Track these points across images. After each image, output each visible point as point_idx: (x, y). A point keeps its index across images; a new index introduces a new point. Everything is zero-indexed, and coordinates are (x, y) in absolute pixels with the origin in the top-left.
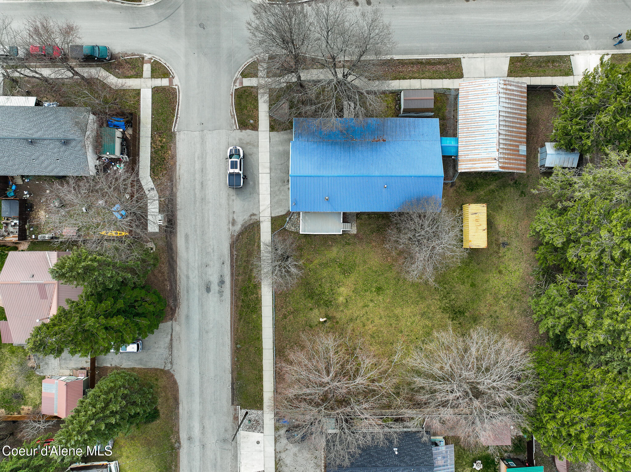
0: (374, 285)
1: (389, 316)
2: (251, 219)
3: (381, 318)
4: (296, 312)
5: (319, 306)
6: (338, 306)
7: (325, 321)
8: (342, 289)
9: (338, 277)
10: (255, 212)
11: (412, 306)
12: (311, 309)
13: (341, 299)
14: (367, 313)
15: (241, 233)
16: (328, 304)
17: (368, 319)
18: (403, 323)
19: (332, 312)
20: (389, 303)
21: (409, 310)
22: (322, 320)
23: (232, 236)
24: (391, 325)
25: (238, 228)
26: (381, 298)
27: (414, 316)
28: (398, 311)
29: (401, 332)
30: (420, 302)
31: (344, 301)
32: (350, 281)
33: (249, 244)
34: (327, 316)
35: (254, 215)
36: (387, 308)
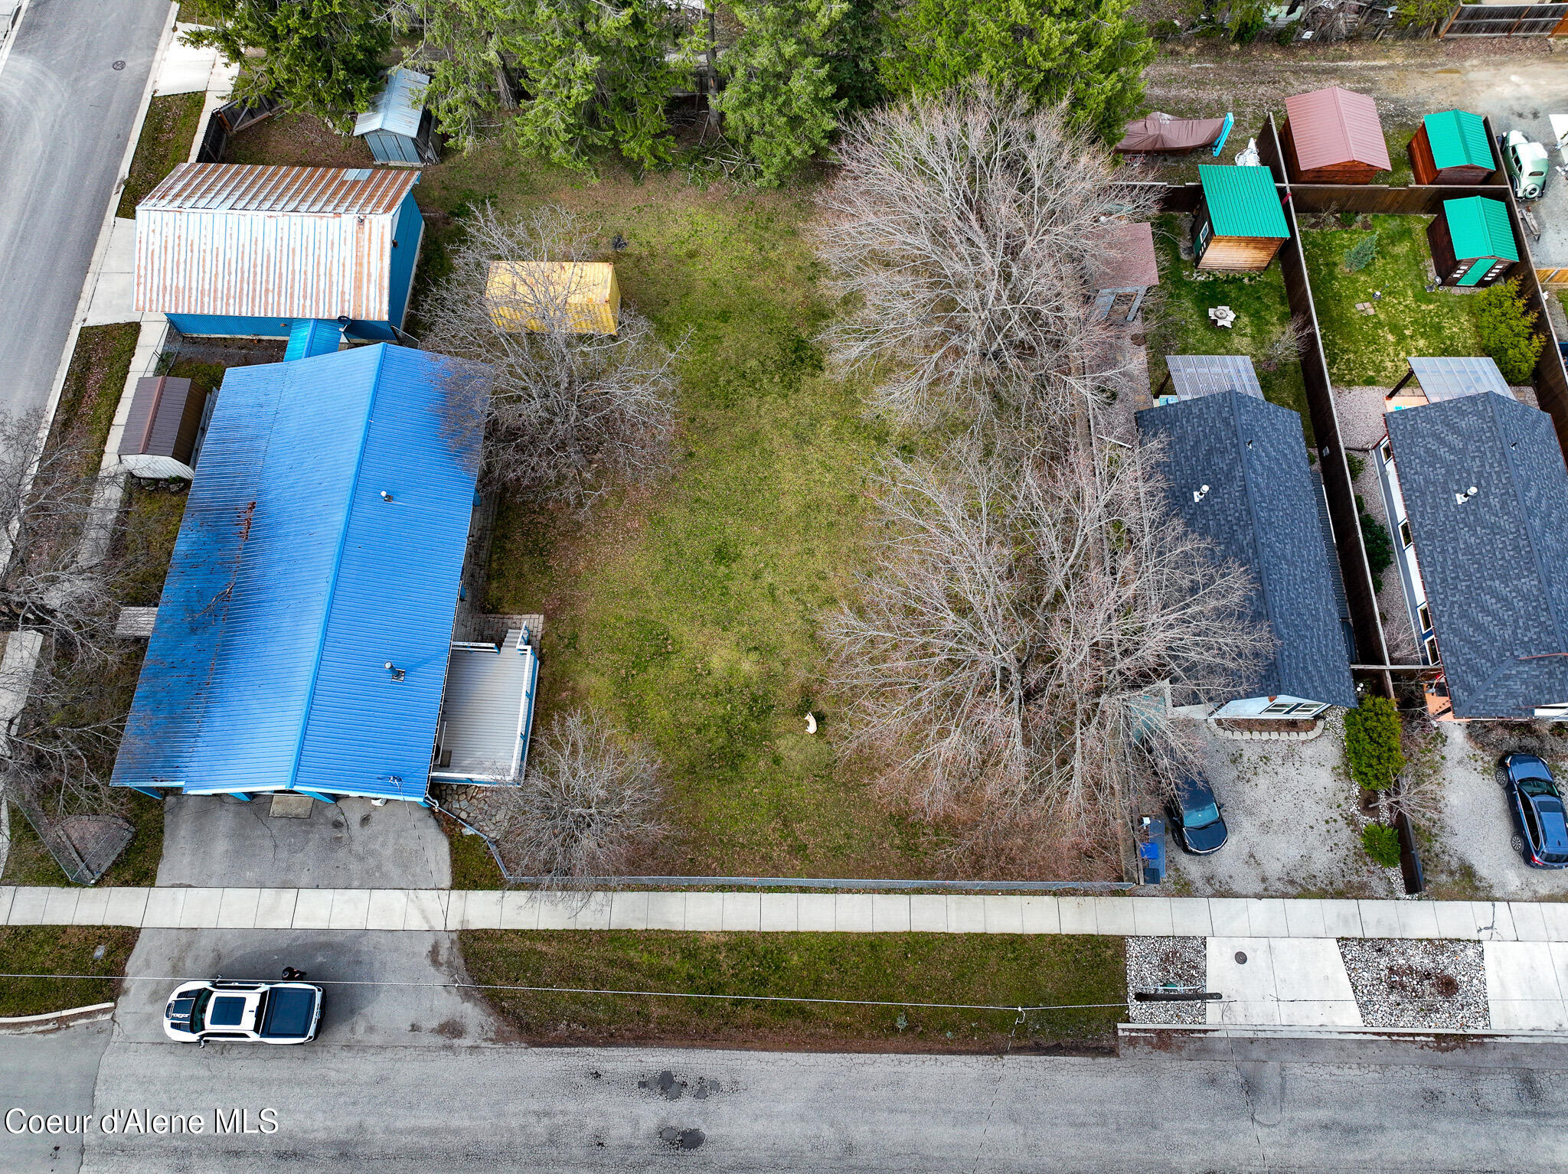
0: (708, 567)
1: (806, 529)
2: (449, 964)
3: (811, 552)
4: (784, 814)
5: (766, 735)
6: (770, 677)
7: (820, 718)
8: (716, 662)
9: (676, 671)
10: (427, 947)
11: (777, 467)
12: (777, 761)
13: (748, 666)
14: (792, 591)
15: (494, 1002)
16: (761, 707)
17: (813, 589)
18: (825, 492)
19: (786, 696)
20: (763, 528)
21: (790, 475)
22: (812, 728)
23: (501, 1038)
24: (831, 525)
25: (473, 1014)
26: (749, 551)
27: (805, 461)
28: (790, 505)
29: (853, 498)
30: (767, 446)
31: (754, 656)
32: (689, 636)
33: (537, 972)
34: (801, 711)
35: (434, 953)
36: (780, 535)
